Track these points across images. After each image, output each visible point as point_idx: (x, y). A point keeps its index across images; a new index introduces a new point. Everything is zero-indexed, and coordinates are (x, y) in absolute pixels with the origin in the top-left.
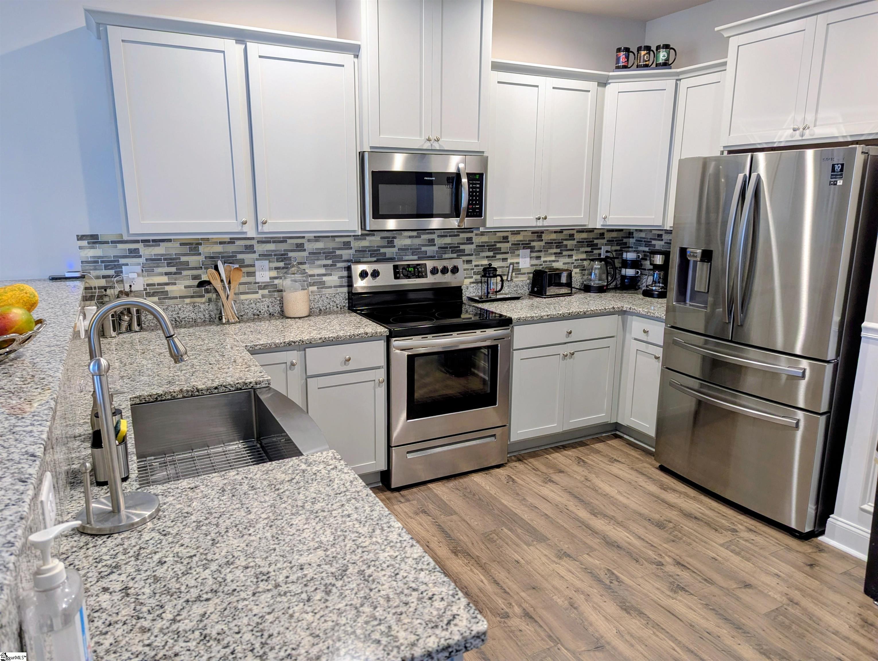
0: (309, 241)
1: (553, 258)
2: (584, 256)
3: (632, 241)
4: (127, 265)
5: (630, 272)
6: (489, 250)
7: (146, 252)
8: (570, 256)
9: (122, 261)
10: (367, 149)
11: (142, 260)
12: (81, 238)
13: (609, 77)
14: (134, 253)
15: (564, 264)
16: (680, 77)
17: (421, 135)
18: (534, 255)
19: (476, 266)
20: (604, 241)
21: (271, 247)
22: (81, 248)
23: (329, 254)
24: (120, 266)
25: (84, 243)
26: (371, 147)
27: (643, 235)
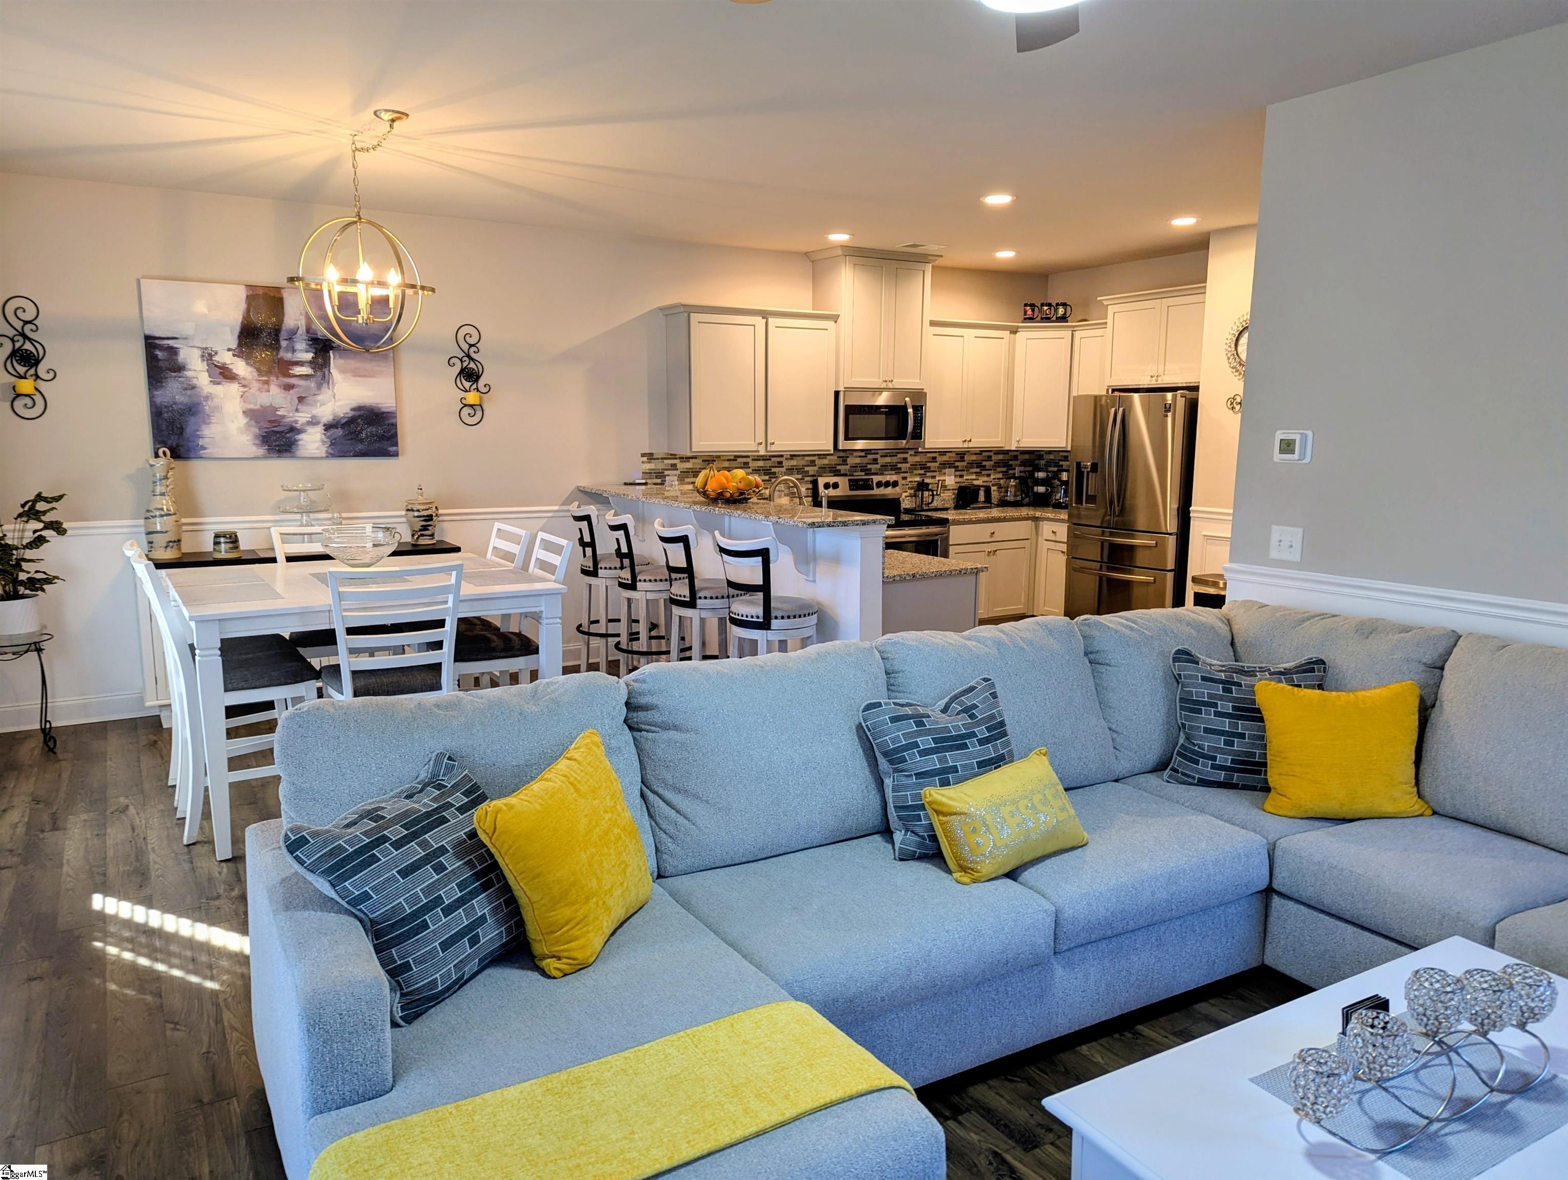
0: (787, 459)
1: (974, 477)
2: (1000, 476)
3: (1043, 462)
4: (668, 475)
5: (1041, 489)
6: (921, 469)
7: (682, 466)
8: (989, 475)
9: (666, 473)
10: (841, 389)
11: (678, 472)
12: (643, 455)
13: (1018, 327)
14: (674, 467)
15: (983, 482)
16: (1075, 329)
17: (879, 378)
18: (958, 473)
19: (910, 482)
20: (1018, 462)
21: (761, 463)
22: (643, 462)
23: (799, 470)
24: (665, 476)
25: (645, 459)
26: (845, 388)
27: (1052, 457)
